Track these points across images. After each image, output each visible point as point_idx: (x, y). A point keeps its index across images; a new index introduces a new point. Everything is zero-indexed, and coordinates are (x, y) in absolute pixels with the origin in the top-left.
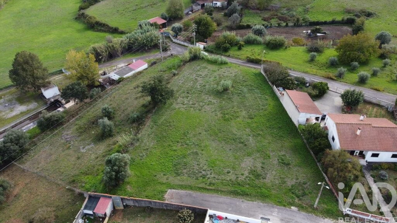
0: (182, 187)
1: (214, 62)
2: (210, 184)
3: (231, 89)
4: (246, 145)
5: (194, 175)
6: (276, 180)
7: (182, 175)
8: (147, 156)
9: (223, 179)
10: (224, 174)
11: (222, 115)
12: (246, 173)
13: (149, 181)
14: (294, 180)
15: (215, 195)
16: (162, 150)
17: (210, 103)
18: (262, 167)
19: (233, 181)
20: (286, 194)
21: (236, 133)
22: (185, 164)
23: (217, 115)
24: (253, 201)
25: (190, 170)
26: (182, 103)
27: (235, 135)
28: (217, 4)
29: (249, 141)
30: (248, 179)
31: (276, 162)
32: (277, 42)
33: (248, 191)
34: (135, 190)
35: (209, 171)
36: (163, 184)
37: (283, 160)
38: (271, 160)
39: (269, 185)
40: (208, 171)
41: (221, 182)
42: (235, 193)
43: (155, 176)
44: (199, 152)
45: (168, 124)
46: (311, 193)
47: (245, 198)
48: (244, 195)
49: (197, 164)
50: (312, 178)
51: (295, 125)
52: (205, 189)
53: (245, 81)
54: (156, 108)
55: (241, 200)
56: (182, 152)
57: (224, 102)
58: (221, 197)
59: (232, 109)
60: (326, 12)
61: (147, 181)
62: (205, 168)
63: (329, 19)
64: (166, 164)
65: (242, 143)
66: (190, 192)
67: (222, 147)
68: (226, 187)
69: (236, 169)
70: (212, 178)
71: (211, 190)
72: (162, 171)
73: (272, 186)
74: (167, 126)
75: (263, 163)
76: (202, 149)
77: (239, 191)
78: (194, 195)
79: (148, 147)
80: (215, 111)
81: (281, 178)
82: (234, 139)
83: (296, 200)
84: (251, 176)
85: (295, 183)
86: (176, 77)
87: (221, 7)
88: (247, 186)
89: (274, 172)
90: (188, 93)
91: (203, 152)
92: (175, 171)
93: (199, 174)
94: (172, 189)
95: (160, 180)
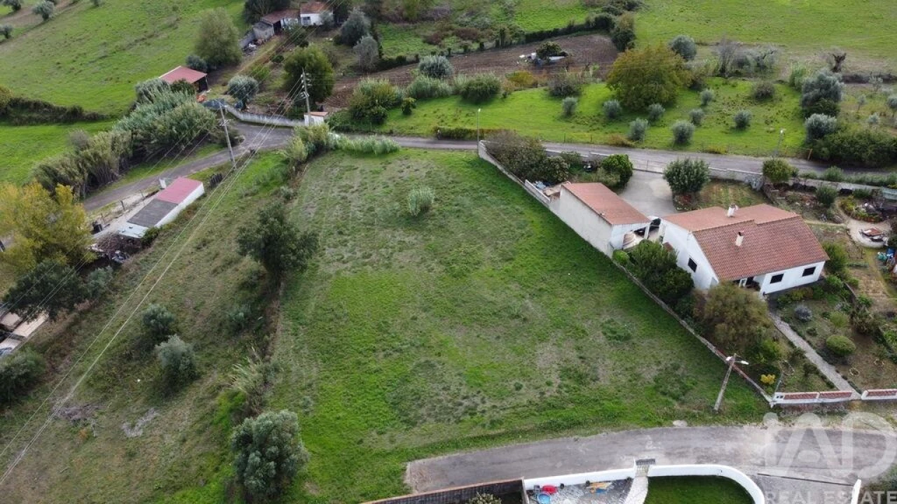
0: (434, 449)
1: (367, 153)
2: (493, 423)
3: (434, 206)
4: (525, 320)
5: (448, 413)
6: (621, 376)
7: (421, 421)
8: (317, 400)
9: (512, 405)
10: (511, 394)
11: (443, 267)
12: (555, 378)
13: (353, 458)
14: (655, 368)
15: (513, 444)
16: (347, 378)
17: (403, 247)
18: (581, 358)
19: (537, 404)
20: (652, 401)
21: (493, 298)
22: (417, 396)
23: (433, 269)
24: (597, 433)
25: (435, 406)
26: (338, 260)
27: (493, 303)
28: (309, 18)
29: (527, 309)
30: (565, 389)
31: (602, 340)
32: (486, 87)
33: (576, 414)
34: (330, 489)
35: (475, 398)
36: (388, 454)
37: (615, 333)
38: (591, 339)
39: (612, 390)
40: (475, 396)
41: (513, 413)
42: (553, 428)
43: (361, 441)
44: (434, 359)
45: (330, 316)
46: (697, 383)
47: (578, 432)
48: (573, 425)
49: (444, 389)
50: (685, 353)
51: (602, 254)
52: (488, 437)
53: (457, 183)
54: (282, 284)
55: (572, 439)
56: (394, 370)
57: (433, 238)
58: (527, 446)
59: (460, 249)
60: (549, 10)
61: (347, 458)
62: (464, 391)
63: (561, 24)
64: (373, 408)
65: (518, 316)
66: (458, 454)
67: (478, 336)
68: (528, 420)
69: (531, 376)
70: (490, 409)
71: (500, 435)
72: (371, 426)
73: (619, 391)
74: (331, 320)
75: (578, 349)
76: (437, 351)
77: (560, 421)
78: (470, 459)
79: (308, 381)
80: (423, 260)
81: (627, 369)
82: (495, 314)
83: (676, 405)
84: (567, 382)
85: (658, 373)
86: (295, 202)
87: (321, 24)
88: (571, 406)
89: (608, 362)
90: (341, 233)
91: (443, 358)
92: (400, 418)
93: (457, 410)
94: (413, 460)
95: (377, 448)
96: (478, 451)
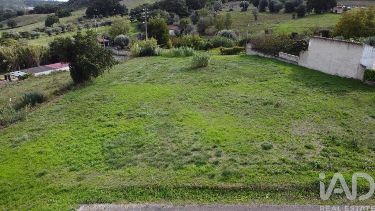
0: (130, 194)
2: (226, 175)
4: (277, 105)
5: (170, 160)
7: (130, 164)
10: (257, 152)
13: (14, 190)
16: (78, 129)
19: (293, 163)
22: (140, 144)
25: (156, 153)
29: (279, 101)
30: (333, 153)
36: (65, 191)
38: (357, 119)
40: (209, 149)
41: (259, 169)
43: (42, 174)
44: (174, 123)
49: (174, 142)
52: (214, 190)
56: (129, 127)
62: (197, 145)
64: (84, 149)
66: (163, 205)
67: (226, 113)
68: (281, 178)
69: (284, 140)
70: (225, 162)
71: (234, 191)
72: (68, 162)
75: (343, 125)
76: (180, 119)
79: (41, 127)
80: (192, 82)
82: (246, 102)
84: (335, 148)
87: (174, 34)
91: (184, 123)
92: (107, 159)
93: (181, 158)
94: (92, 203)
95: (56, 185)
96: (195, 204)
